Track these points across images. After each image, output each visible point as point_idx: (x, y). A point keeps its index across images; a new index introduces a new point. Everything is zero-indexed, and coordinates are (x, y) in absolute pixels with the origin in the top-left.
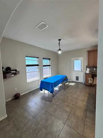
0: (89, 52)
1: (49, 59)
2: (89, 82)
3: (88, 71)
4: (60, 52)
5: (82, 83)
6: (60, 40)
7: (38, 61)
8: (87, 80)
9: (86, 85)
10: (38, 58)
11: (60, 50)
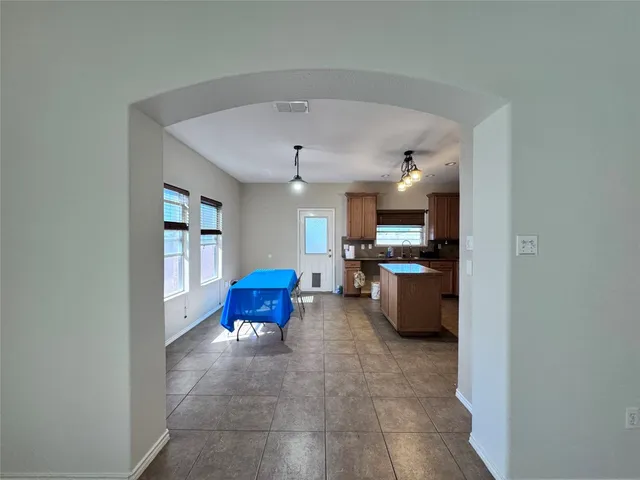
0: (351, 196)
1: (217, 205)
2: (356, 285)
3: (350, 253)
4: (298, 187)
5: (331, 293)
6: (298, 148)
7: (184, 207)
8: (349, 280)
9: (347, 296)
10: (186, 193)
11: (298, 178)
